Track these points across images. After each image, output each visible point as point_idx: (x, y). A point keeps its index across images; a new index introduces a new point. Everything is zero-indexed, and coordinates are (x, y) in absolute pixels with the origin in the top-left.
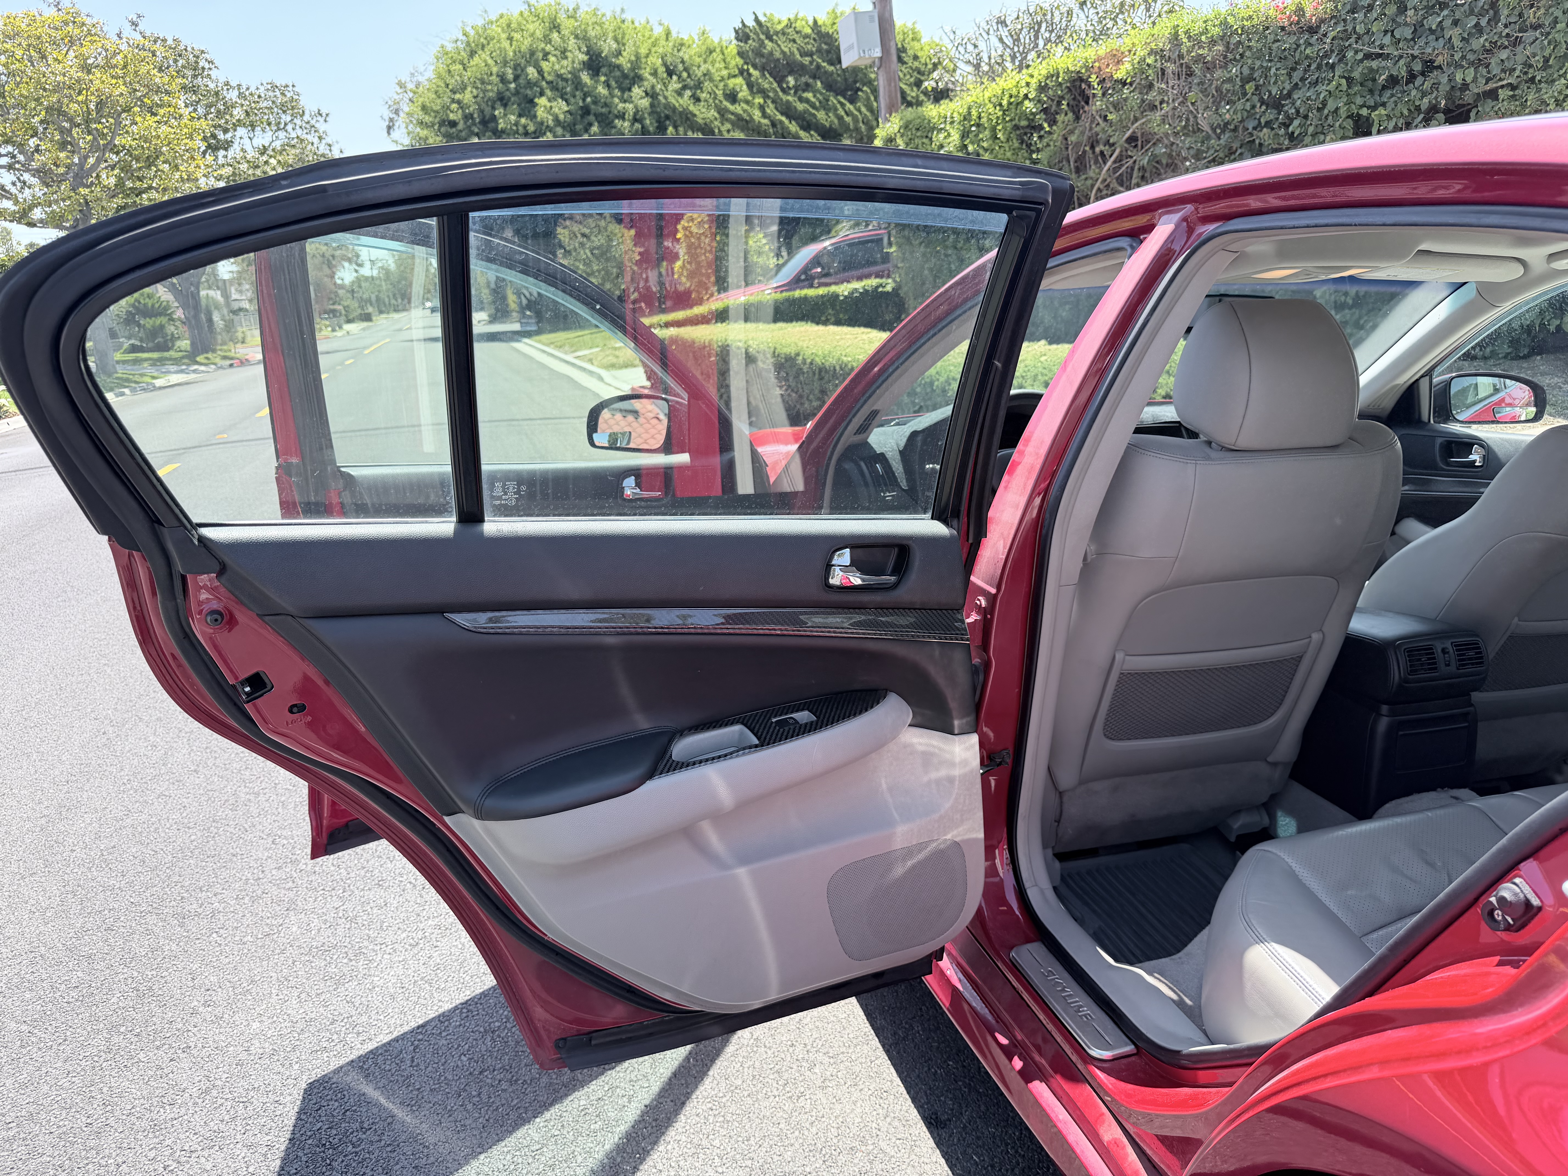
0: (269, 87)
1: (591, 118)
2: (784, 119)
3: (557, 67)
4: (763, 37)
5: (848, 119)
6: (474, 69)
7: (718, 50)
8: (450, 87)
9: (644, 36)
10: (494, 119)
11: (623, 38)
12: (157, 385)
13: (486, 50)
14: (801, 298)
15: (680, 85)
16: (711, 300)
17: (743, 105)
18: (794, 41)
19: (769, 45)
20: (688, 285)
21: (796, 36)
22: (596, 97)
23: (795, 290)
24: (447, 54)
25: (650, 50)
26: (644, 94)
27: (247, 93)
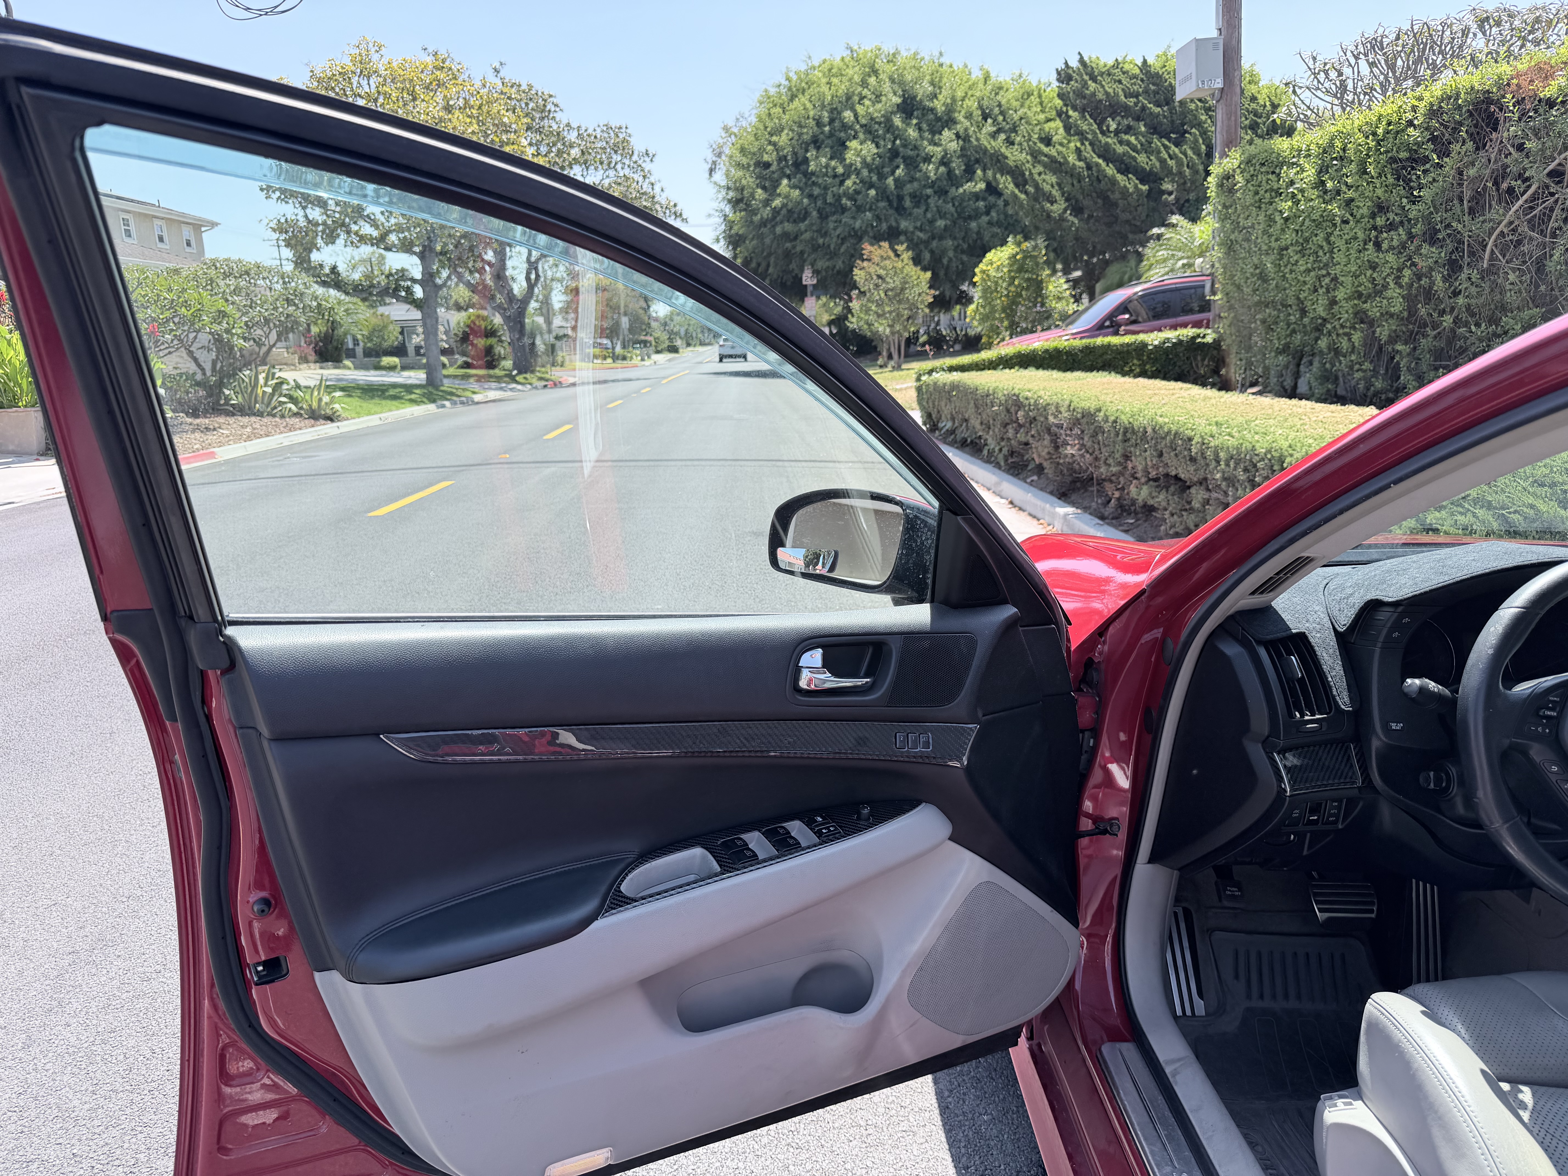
0: (605, 129)
1: (899, 160)
2: (1100, 161)
3: (871, 110)
4: (1086, 77)
5: (1171, 163)
6: (792, 112)
7: (1035, 93)
8: (769, 129)
9: (961, 80)
10: (806, 161)
11: (940, 81)
12: (476, 400)
13: (806, 94)
14: (1103, 345)
15: (995, 129)
16: (1001, 344)
17: (1057, 146)
18: (1120, 82)
19: (1092, 86)
20: (980, 329)
21: (1122, 77)
22: (906, 140)
23: (1097, 336)
24: (769, 98)
25: (966, 93)
26: (954, 137)
27: (585, 135)
